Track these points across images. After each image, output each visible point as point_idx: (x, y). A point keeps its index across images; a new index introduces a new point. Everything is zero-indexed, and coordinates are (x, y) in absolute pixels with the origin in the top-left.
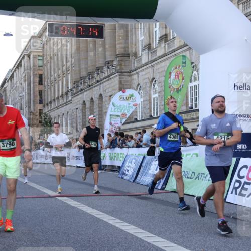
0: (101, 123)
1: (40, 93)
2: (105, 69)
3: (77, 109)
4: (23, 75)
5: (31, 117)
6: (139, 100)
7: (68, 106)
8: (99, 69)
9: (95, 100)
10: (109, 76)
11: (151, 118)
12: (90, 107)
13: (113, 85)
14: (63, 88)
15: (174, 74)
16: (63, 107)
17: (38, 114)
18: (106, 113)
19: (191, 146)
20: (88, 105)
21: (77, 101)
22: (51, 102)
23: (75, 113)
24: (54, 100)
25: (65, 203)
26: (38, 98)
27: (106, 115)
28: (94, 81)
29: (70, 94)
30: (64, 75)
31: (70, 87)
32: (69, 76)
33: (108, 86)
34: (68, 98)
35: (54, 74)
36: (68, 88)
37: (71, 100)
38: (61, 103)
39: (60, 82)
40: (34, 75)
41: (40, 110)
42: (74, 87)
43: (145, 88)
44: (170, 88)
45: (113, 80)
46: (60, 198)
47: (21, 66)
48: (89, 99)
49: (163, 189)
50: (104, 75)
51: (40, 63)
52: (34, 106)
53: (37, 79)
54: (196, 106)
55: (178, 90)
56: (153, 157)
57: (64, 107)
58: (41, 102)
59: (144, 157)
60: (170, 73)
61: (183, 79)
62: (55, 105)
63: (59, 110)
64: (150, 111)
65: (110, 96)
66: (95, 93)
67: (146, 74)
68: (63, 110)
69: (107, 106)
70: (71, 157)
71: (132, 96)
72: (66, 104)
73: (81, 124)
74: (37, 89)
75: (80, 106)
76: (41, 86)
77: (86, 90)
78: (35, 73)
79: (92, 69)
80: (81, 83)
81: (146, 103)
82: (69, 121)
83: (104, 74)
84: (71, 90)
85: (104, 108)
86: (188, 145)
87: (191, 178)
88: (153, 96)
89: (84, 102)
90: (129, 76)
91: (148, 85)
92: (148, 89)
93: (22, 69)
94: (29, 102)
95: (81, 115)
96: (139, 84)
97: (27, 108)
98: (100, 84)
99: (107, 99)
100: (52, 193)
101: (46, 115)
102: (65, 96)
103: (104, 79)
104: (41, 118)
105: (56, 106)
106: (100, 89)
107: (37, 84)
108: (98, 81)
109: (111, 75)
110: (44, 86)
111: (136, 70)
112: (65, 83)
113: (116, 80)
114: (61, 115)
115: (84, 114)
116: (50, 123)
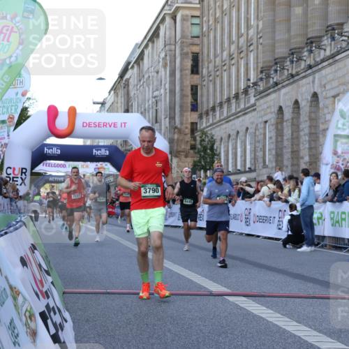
0: (314, 151)
1: (194, 89)
2: (326, 41)
3: (266, 122)
4: (163, 55)
5: (176, 136)
7: (247, 116)
8: (312, 43)
9: (303, 104)
10: (333, 56)
12: (292, 119)
14: (238, 80)
16: (238, 117)
17: (188, 131)
20: (288, 114)
21: (265, 106)
22: (213, 109)
23: (261, 131)
24: (221, 104)
25: (241, 308)
26: (189, 99)
28: (303, 66)
29: (252, 92)
30: (242, 55)
31: (253, 78)
32: (252, 56)
33: (330, 77)
34: (249, 101)
35: (222, 51)
36: (249, 80)
37: (254, 105)
38: (233, 111)
39: (234, 69)
40: (184, 55)
41: (192, 123)
42: (261, 79)
47: (158, 36)
48: (290, 103)
50: (322, 54)
51: (196, 31)
52: (182, 115)
53: (189, 63)
57: (241, 119)
58: (194, 108)
62: (221, 113)
63: (231, 123)
65: (334, 97)
66: (303, 90)
68: (238, 124)
69: (328, 117)
70: (252, 218)
72: (245, 112)
73: (274, 152)
74: (188, 83)
75: (272, 117)
76: (196, 77)
77: (284, 84)
78: (186, 50)
79: (297, 41)
80: (276, 71)
82: (248, 147)
83: (322, 52)
84: (255, 84)
85: (322, 120)
89: (281, 108)
93: (160, 43)
94: (172, 108)
95: (273, 134)
97: (167, 119)
98: (314, 73)
100: (215, 288)
101: (204, 133)
102: (242, 96)
103: (323, 61)
104: (195, 139)
105: (225, 114)
106: (313, 82)
107: (189, 72)
108: (310, 67)
109: (338, 53)
110: (202, 77)
112: (242, 70)
114: (233, 133)
115: (279, 133)
116: (212, 149)
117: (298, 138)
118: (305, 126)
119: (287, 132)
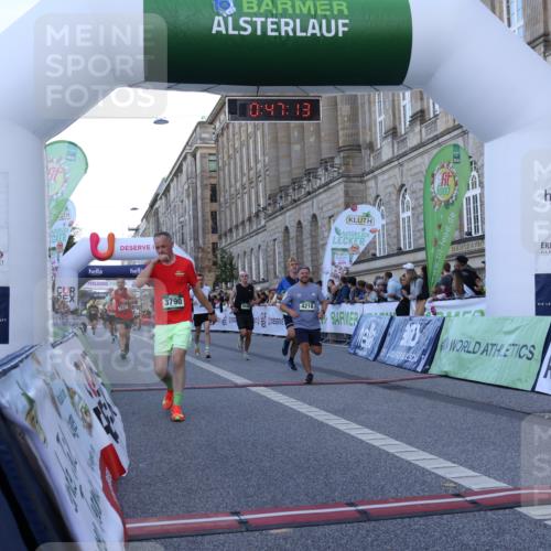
0: (316, 262)
1: (214, 215)
2: (321, 172)
3: (275, 240)
4: (186, 187)
5: (200, 255)
6: (379, 223)
7: (260, 235)
8: (309, 173)
9: (304, 224)
10: (327, 184)
11: (400, 252)
12: (297, 236)
13: (333, 198)
14: (250, 205)
15: (440, 177)
16: (252, 237)
17: (210, 250)
18: (325, 244)
19: (471, 297)
20: (293, 233)
21: (274, 227)
22: (231, 230)
23: (271, 247)
24: (237, 227)
25: (262, 396)
26: (210, 223)
27: (324, 250)
28: (303, 193)
29: (262, 215)
30: (253, 185)
31: (262, 205)
32: (261, 186)
33: (325, 201)
34: (260, 223)
35: (236, 182)
36: (259, 205)
37: (265, 226)
38: (248, 232)
39: (246, 197)
40: (204, 187)
41: (213, 244)
42: (269, 204)
43: (389, 202)
44: (433, 199)
45: (334, 190)
46: (254, 389)
47: (181, 171)
48: (294, 224)
49: (425, 371)
50: (319, 183)
51: (213, 166)
52: (204, 237)
53: (208, 193)
54: (477, 230)
55: (448, 204)
56: (407, 317)
57: (254, 238)
58: (215, 230)
59: (392, 318)
60: (433, 176)
61: (456, 184)
62: (237, 234)
63: (245, 242)
64: (399, 240)
65: (330, 218)
66: (304, 212)
67: (390, 178)
68: (252, 242)
69: (326, 234)
70: (267, 321)
71: (368, 215)
72: (257, 232)
74: (208, 210)
75: (279, 235)
76: (214, 204)
77: (289, 208)
78: (205, 182)
79: (297, 173)
80: (281, 197)
81: (391, 227)
82: (261, 261)
83: (318, 180)
84: (265, 209)
85: (321, 237)
86: (466, 296)
87: (474, 353)
88: (403, 215)
90: (361, 182)
91: (394, 197)
92: (394, 203)
93: (183, 177)
94: (196, 231)
95: (281, 250)
96: (378, 196)
97: (192, 241)
98: (313, 198)
99: (326, 221)
100: (240, 380)
101: (224, 251)
102: (254, 219)
103: (319, 188)
104: (216, 257)
105: (241, 235)
106: (312, 205)
107: (208, 201)
108: (309, 193)
109: (331, 182)
110: (220, 205)
111: (373, 172)
112: (253, 198)
113: (339, 190)
114: (248, 250)
115: (287, 249)
116: (231, 264)
117: (302, 252)
118: (307, 242)
119: (293, 248)
